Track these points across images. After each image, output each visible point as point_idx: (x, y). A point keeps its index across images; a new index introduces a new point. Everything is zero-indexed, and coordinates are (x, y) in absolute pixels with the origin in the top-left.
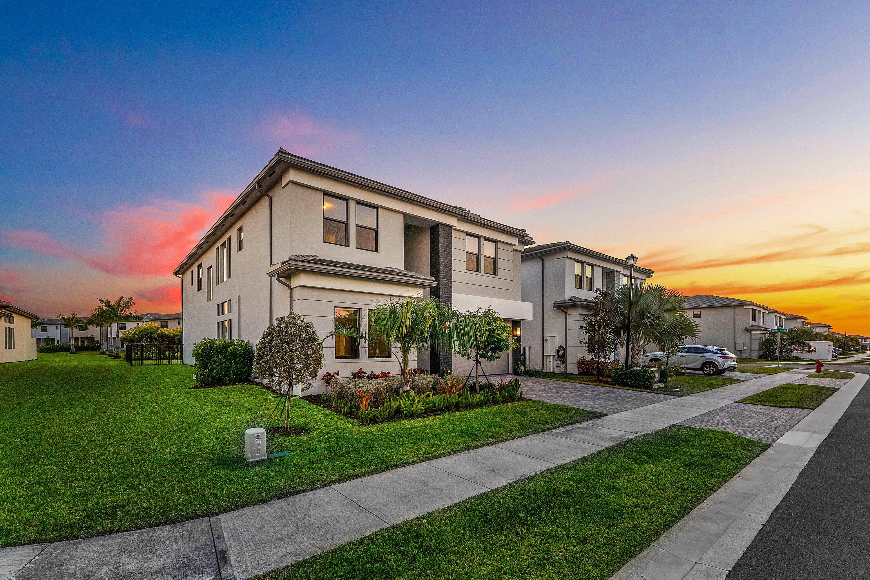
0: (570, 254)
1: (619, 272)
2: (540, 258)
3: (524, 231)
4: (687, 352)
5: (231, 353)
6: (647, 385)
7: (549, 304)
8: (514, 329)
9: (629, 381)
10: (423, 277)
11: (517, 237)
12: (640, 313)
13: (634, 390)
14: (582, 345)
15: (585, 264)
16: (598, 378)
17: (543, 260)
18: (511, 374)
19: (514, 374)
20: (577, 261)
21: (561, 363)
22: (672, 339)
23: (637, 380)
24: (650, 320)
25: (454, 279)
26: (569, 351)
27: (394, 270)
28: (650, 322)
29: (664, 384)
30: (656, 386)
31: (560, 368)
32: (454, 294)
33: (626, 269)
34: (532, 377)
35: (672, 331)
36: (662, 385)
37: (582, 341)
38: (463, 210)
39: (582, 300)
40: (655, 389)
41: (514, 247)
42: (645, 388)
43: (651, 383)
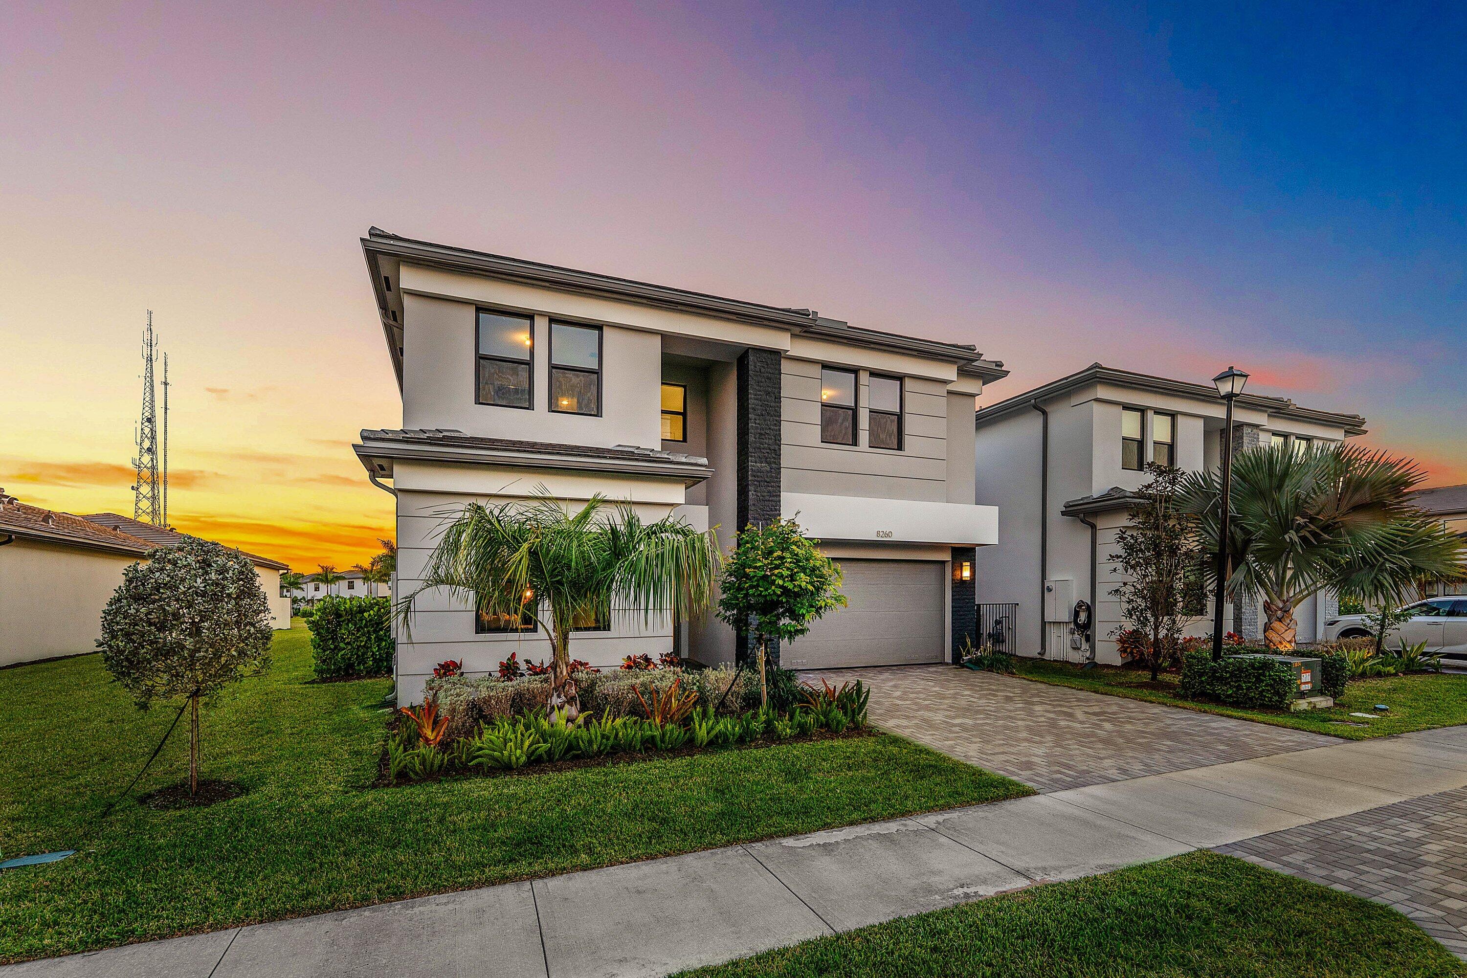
0: (1102, 392)
1: (1257, 426)
2: (1036, 407)
3: (971, 348)
4: (1450, 614)
5: (371, 620)
6: (1270, 701)
7: (1056, 507)
8: (957, 565)
9: (1219, 689)
10: (684, 460)
11: (955, 363)
12: (1279, 518)
13: (1222, 715)
14: (1116, 598)
15: (1150, 414)
16: (1154, 678)
17: (1045, 413)
18: (947, 664)
19: (953, 663)
20: (1127, 407)
21: (1083, 640)
22: (1379, 581)
23: (1239, 687)
24: (1303, 533)
25: (784, 463)
26: (1100, 614)
27: (630, 449)
28: (1304, 539)
29: (1335, 698)
30: (1303, 705)
31: (1080, 651)
32: (784, 495)
33: (1275, 416)
34: (989, 671)
35: (1378, 561)
36: (1323, 702)
37: (1118, 590)
38: (804, 313)
39: (1128, 494)
40: (1297, 714)
41: (950, 387)
42: (1266, 708)
43: (1282, 696)
